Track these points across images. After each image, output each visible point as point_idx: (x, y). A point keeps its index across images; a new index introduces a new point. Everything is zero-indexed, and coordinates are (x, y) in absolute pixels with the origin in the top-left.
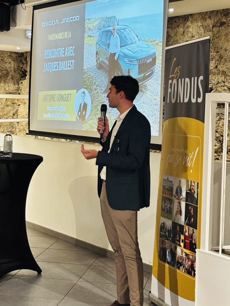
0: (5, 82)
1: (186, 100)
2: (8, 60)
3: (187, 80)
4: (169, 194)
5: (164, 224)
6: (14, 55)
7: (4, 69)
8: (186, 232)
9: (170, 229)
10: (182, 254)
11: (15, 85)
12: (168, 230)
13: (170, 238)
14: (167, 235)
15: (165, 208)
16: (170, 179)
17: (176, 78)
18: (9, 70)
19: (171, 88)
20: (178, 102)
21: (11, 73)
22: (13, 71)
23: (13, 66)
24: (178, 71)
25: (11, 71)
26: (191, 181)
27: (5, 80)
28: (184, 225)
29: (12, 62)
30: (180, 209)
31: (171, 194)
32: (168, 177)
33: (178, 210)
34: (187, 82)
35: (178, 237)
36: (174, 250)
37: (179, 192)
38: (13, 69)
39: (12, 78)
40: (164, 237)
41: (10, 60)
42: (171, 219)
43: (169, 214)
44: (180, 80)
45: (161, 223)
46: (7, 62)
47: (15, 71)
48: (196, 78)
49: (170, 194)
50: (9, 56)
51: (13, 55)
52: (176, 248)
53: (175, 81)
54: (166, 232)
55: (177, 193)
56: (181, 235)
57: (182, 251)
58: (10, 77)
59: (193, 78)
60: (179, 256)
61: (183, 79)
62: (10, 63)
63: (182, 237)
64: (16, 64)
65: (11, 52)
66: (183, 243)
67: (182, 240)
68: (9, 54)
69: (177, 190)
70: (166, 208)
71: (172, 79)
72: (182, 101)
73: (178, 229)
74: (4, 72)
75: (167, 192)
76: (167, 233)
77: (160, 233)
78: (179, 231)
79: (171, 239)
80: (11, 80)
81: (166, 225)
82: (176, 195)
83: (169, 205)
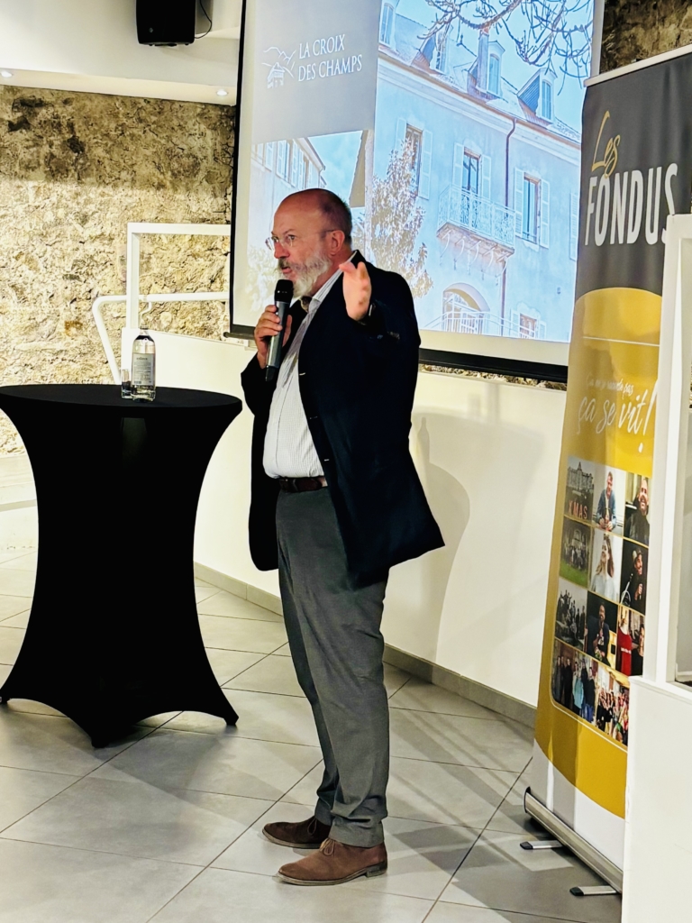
0: (188, 190)
1: (632, 237)
2: (196, 127)
3: (637, 176)
4: (581, 514)
5: (566, 597)
7: (186, 152)
8: (622, 625)
9: (583, 614)
10: (611, 687)
11: (215, 196)
12: (578, 615)
13: (582, 638)
14: (575, 632)
15: (571, 553)
16: (585, 471)
17: (608, 173)
18: (200, 156)
19: (595, 201)
20: (612, 242)
21: (204, 165)
22: (210, 158)
23: (211, 144)
24: (615, 149)
25: (205, 157)
26: (640, 477)
27: (187, 184)
28: (617, 603)
29: (209, 132)
30: (608, 558)
31: (588, 514)
32: (580, 465)
33: (603, 560)
34: (636, 183)
35: (603, 638)
36: (590, 673)
37: (607, 506)
38: (210, 152)
39: (209, 178)
40: (567, 636)
41: (203, 127)
42: (585, 585)
43: (581, 570)
44: (617, 175)
45: (559, 596)
46: (193, 132)
47: (216, 159)
48: (659, 170)
49: (583, 514)
50: (201, 115)
51: (212, 112)
52: (595, 669)
53: (605, 181)
54: (572, 622)
55: (602, 510)
56: (611, 633)
57: (612, 679)
58: (201, 175)
59: (651, 171)
60: (602, 693)
61: (626, 174)
62: (202, 134)
63: (613, 639)
64: (219, 139)
65: (205, 104)
66: (615, 656)
67: (613, 647)
68: (199, 110)
69: (602, 502)
70: (573, 552)
71: (599, 173)
72: (621, 241)
73: (603, 614)
74: (185, 160)
75: (576, 509)
76: (574, 625)
77: (557, 624)
78: (605, 621)
79: (583, 642)
80: (205, 183)
81: (572, 601)
82: (599, 516)
83: (581, 545)
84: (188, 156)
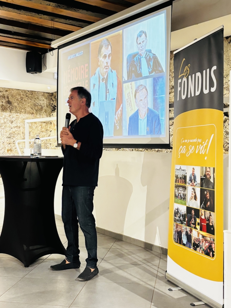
1: (198, 93)
2: (42, 98)
3: (198, 74)
6: (46, 95)
7: (39, 105)
8: (202, 216)
9: (185, 214)
11: (47, 116)
12: (183, 215)
13: (185, 221)
15: (179, 195)
17: (186, 76)
18: (43, 106)
19: (181, 86)
21: (44, 108)
22: (46, 106)
23: (46, 103)
24: (188, 69)
27: (40, 113)
29: (45, 100)
30: (194, 195)
32: (180, 167)
33: (192, 196)
34: (198, 76)
37: (193, 178)
38: (45, 105)
39: (45, 111)
41: (43, 98)
42: (185, 204)
43: (183, 200)
44: (190, 77)
46: (41, 99)
47: (47, 107)
48: (208, 70)
50: (43, 95)
52: (191, 231)
53: (185, 79)
56: (197, 219)
57: (198, 234)
58: (43, 111)
59: (204, 71)
60: (195, 238)
61: (193, 75)
62: (43, 100)
64: (48, 101)
65: (44, 92)
66: (199, 226)
71: (182, 77)
72: (193, 95)
74: (39, 107)
75: (180, 181)
78: (194, 215)
80: (44, 113)
81: (180, 210)
82: (190, 182)
83: (183, 192)
84: (40, 106)
